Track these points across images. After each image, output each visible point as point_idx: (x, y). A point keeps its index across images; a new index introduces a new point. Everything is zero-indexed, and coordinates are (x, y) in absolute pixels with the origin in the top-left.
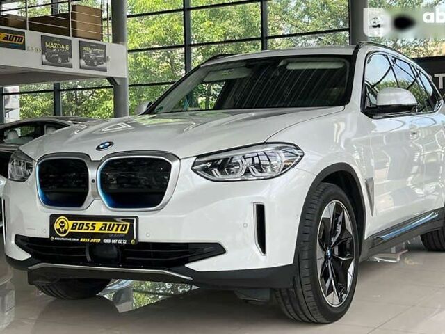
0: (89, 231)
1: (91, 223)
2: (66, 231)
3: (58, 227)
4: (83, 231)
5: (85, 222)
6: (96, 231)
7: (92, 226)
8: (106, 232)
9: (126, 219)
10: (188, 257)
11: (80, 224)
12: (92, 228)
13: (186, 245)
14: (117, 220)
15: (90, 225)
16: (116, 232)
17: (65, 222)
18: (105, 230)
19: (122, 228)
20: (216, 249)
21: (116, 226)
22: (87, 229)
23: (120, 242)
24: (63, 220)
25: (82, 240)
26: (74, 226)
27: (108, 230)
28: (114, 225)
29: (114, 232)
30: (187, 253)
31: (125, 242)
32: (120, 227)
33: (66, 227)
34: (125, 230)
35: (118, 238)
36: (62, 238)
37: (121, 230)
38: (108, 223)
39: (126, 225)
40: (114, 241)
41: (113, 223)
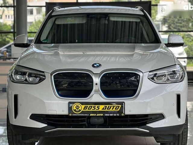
0: (95, 110)
1: (97, 106)
2: (80, 110)
3: (75, 108)
4: (91, 110)
5: (93, 106)
6: (100, 110)
7: (98, 107)
8: (106, 110)
9: (118, 103)
10: (147, 122)
11: (90, 107)
12: (98, 108)
13: (147, 115)
14: (113, 104)
15: (96, 107)
16: (112, 110)
17: (79, 106)
18: (105, 109)
19: (116, 108)
20: (161, 117)
21: (112, 107)
22: (94, 109)
23: (115, 115)
24: (77, 105)
25: (91, 115)
26: (85, 108)
27: (108, 109)
28: (111, 107)
29: (111, 110)
30: (147, 119)
31: (118, 115)
32: (115, 107)
33: (80, 109)
34: (118, 109)
35: (114, 113)
36: (77, 114)
37: (116, 109)
38: (108, 106)
39: (119, 107)
40: (111, 115)
41: (110, 106)
